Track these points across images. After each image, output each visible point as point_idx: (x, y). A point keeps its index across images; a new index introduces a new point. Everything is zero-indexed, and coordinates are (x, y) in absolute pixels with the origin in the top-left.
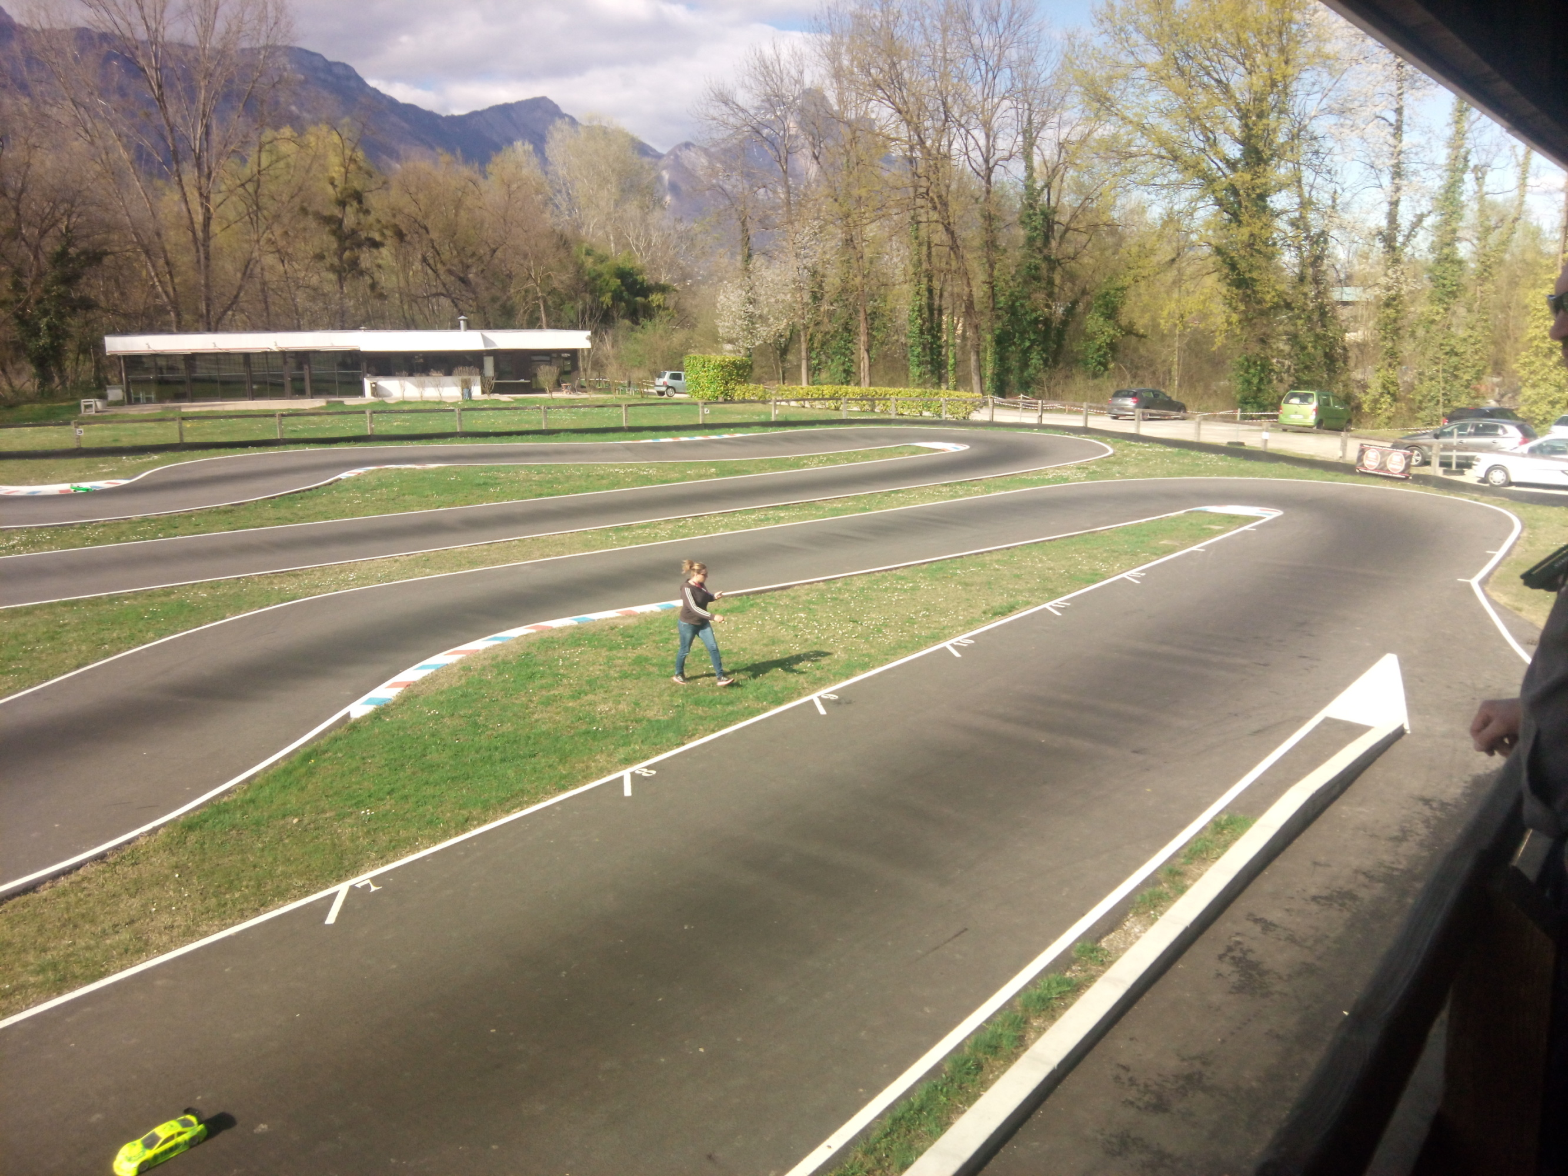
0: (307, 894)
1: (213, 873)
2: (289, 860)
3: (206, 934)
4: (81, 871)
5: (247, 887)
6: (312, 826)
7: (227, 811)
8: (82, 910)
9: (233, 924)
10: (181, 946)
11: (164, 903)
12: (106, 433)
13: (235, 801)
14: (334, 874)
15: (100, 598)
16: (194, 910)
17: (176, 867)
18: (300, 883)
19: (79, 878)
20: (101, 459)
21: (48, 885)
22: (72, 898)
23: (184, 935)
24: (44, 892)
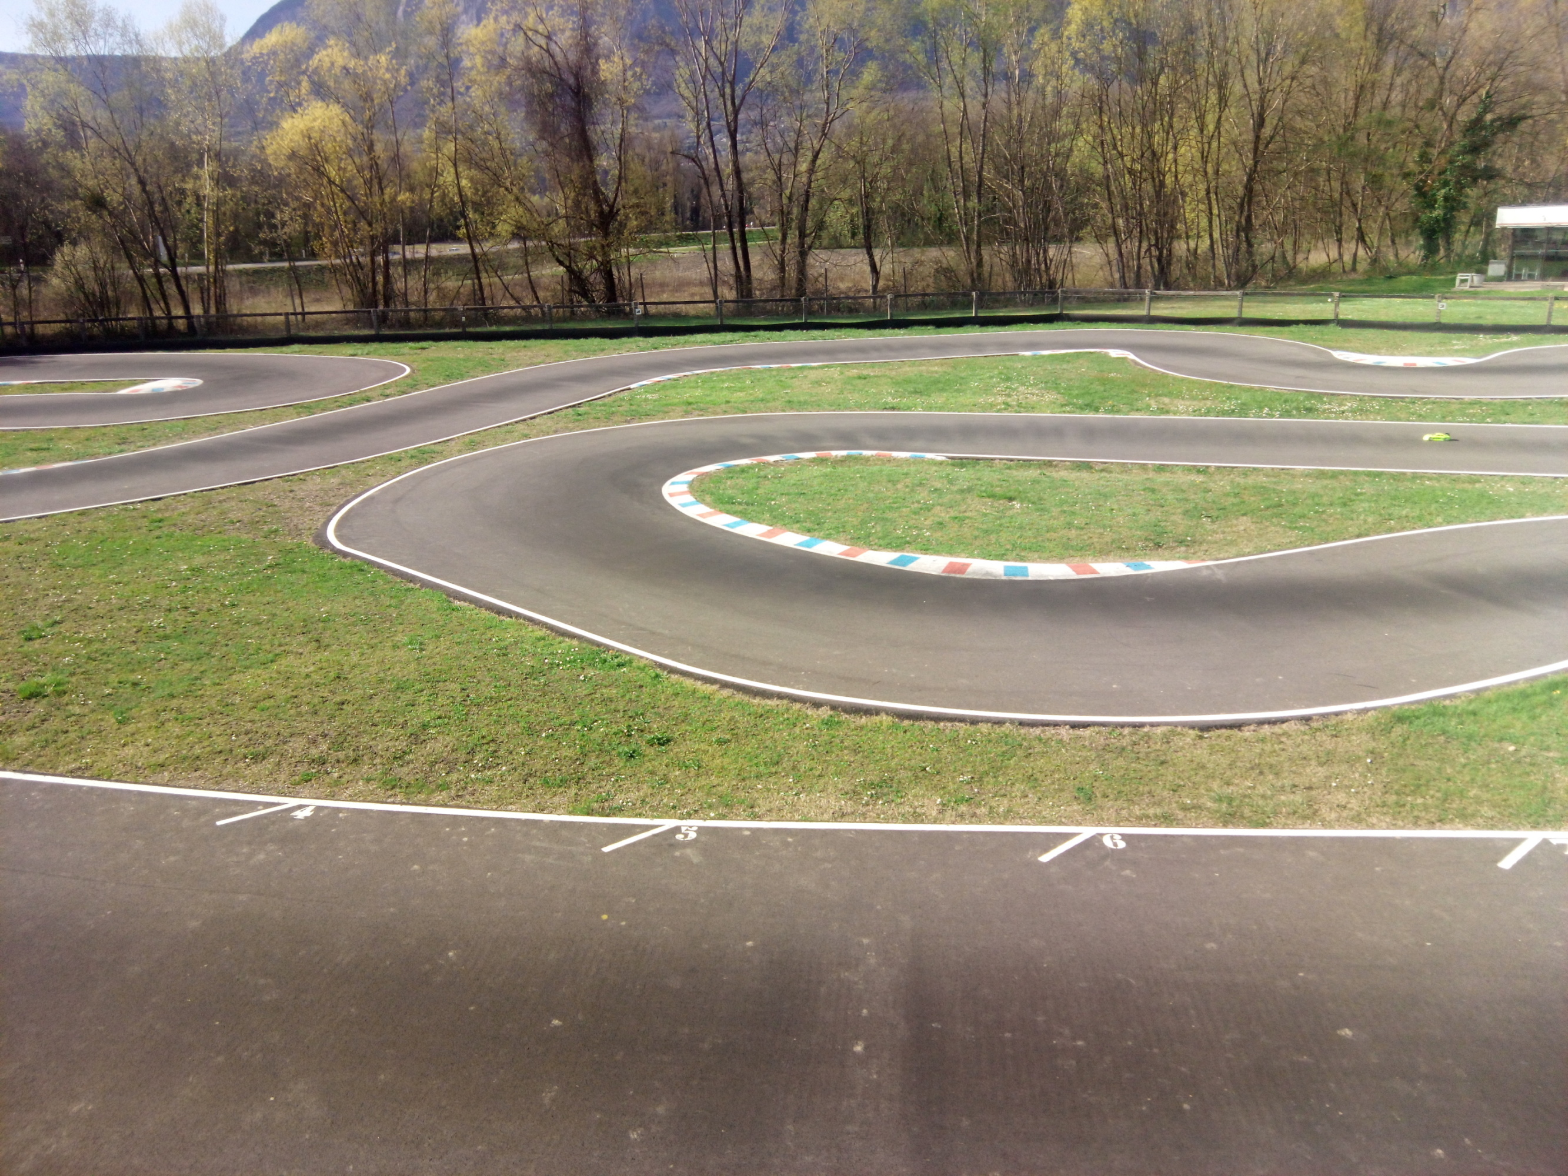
0: (1492, 827)
1: (1404, 771)
2: (1487, 786)
3: (1372, 827)
4: (1284, 726)
5: (1432, 797)
6: (1528, 760)
7: (1443, 715)
8: (1273, 760)
9: (1403, 828)
10: (1345, 828)
11: (1346, 782)
12: (1473, 309)
13: (1456, 707)
14: (1533, 818)
15: (1404, 474)
16: (1371, 799)
17: (1372, 753)
18: (1490, 814)
19: (1280, 731)
20: (1457, 335)
21: (1252, 727)
22: (1268, 747)
23: (1352, 819)
24: (1247, 733)
